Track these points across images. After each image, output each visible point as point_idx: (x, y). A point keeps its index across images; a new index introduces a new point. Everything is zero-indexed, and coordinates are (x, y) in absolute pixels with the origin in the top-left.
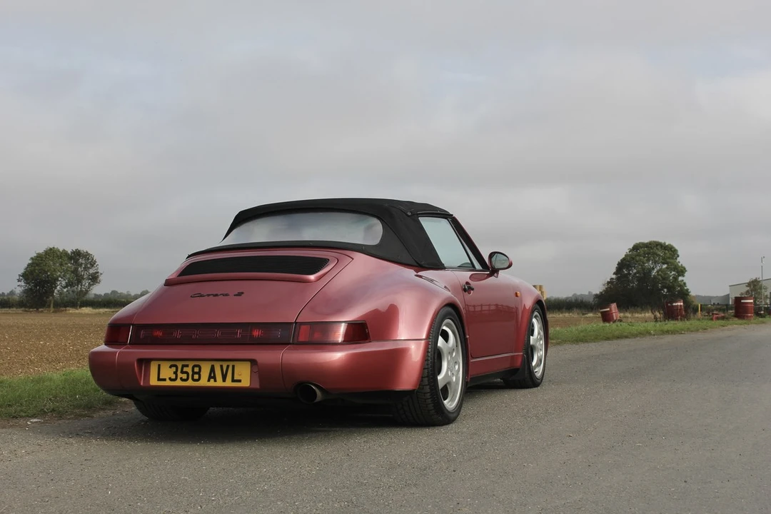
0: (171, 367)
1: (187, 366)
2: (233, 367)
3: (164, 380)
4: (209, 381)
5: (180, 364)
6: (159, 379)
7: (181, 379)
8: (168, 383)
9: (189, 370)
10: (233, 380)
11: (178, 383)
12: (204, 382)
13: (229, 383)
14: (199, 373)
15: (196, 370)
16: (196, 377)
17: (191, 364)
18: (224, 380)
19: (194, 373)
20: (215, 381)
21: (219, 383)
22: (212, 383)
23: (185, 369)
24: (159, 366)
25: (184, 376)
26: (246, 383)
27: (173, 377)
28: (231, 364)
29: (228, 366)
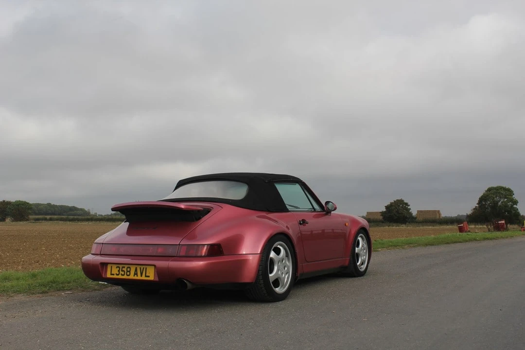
0: (117, 268)
1: (124, 267)
2: (146, 268)
3: (113, 275)
4: (134, 276)
5: (121, 266)
6: (111, 274)
7: (122, 275)
8: (115, 276)
9: (125, 269)
10: (146, 276)
11: (120, 277)
12: (132, 277)
13: (144, 278)
14: (130, 271)
15: (129, 270)
16: (128, 273)
17: (126, 266)
18: (141, 276)
19: (127, 271)
20: (137, 276)
21: (139, 277)
22: (136, 278)
23: (123, 269)
24: (111, 267)
25: (123, 273)
26: (152, 278)
27: (118, 273)
28: (145, 267)
29: (143, 268)
